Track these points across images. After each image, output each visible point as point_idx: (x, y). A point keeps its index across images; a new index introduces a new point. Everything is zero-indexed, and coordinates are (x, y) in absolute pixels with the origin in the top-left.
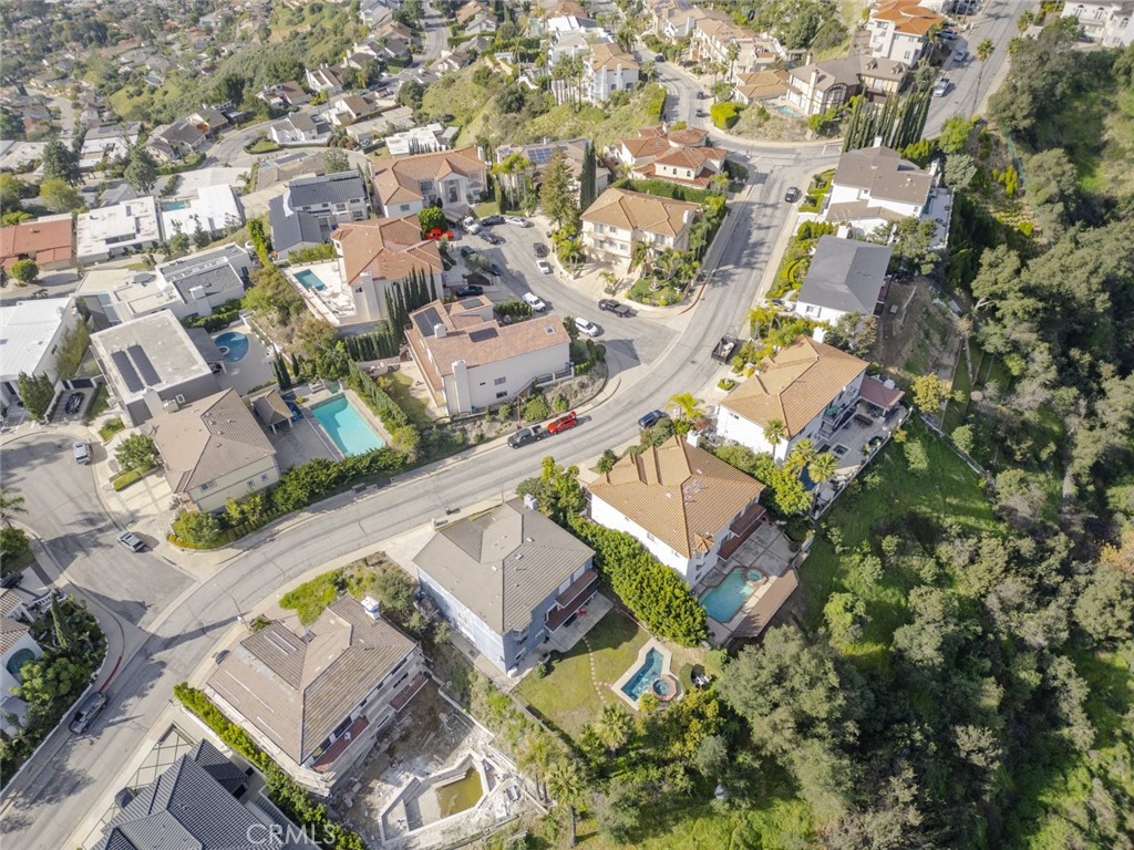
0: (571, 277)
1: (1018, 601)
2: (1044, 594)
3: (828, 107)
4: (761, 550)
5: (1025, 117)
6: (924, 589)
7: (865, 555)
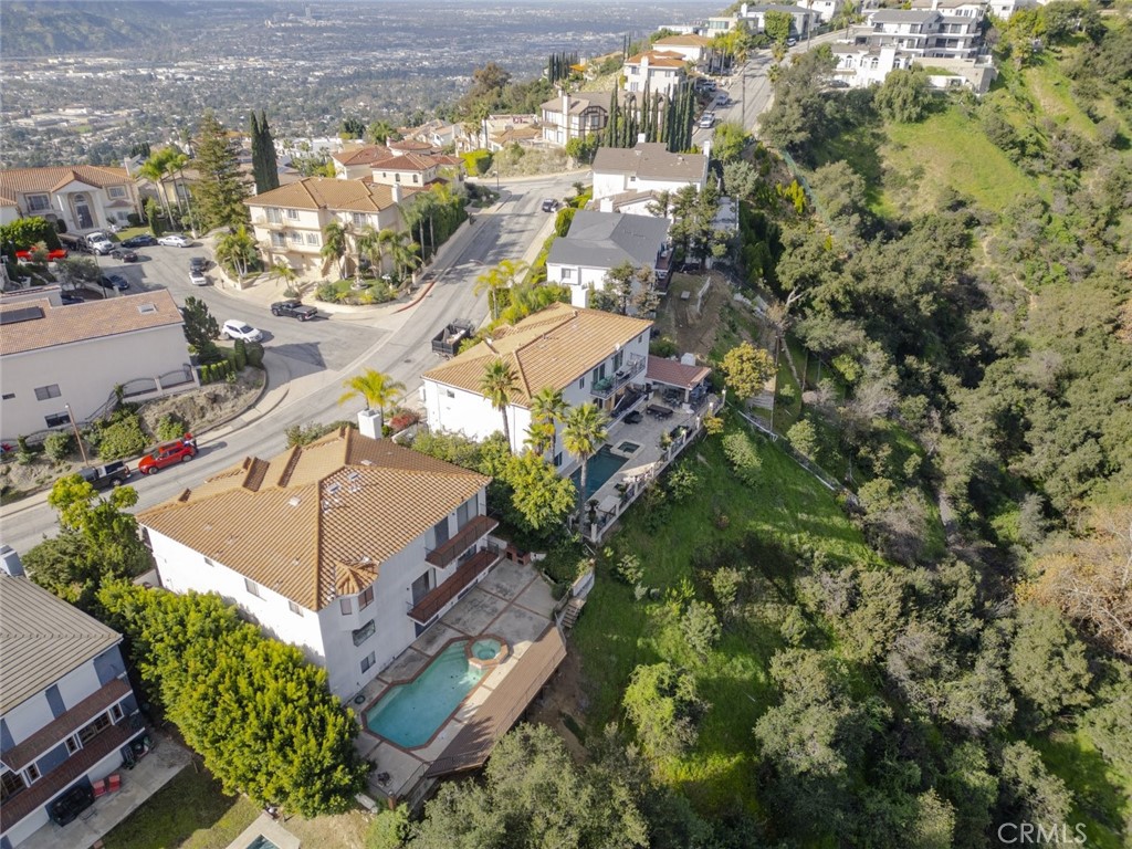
0: (239, 287)
1: (930, 661)
2: (964, 648)
3: (587, 133)
4: (501, 605)
5: (799, 130)
6: (791, 654)
7: (687, 602)
